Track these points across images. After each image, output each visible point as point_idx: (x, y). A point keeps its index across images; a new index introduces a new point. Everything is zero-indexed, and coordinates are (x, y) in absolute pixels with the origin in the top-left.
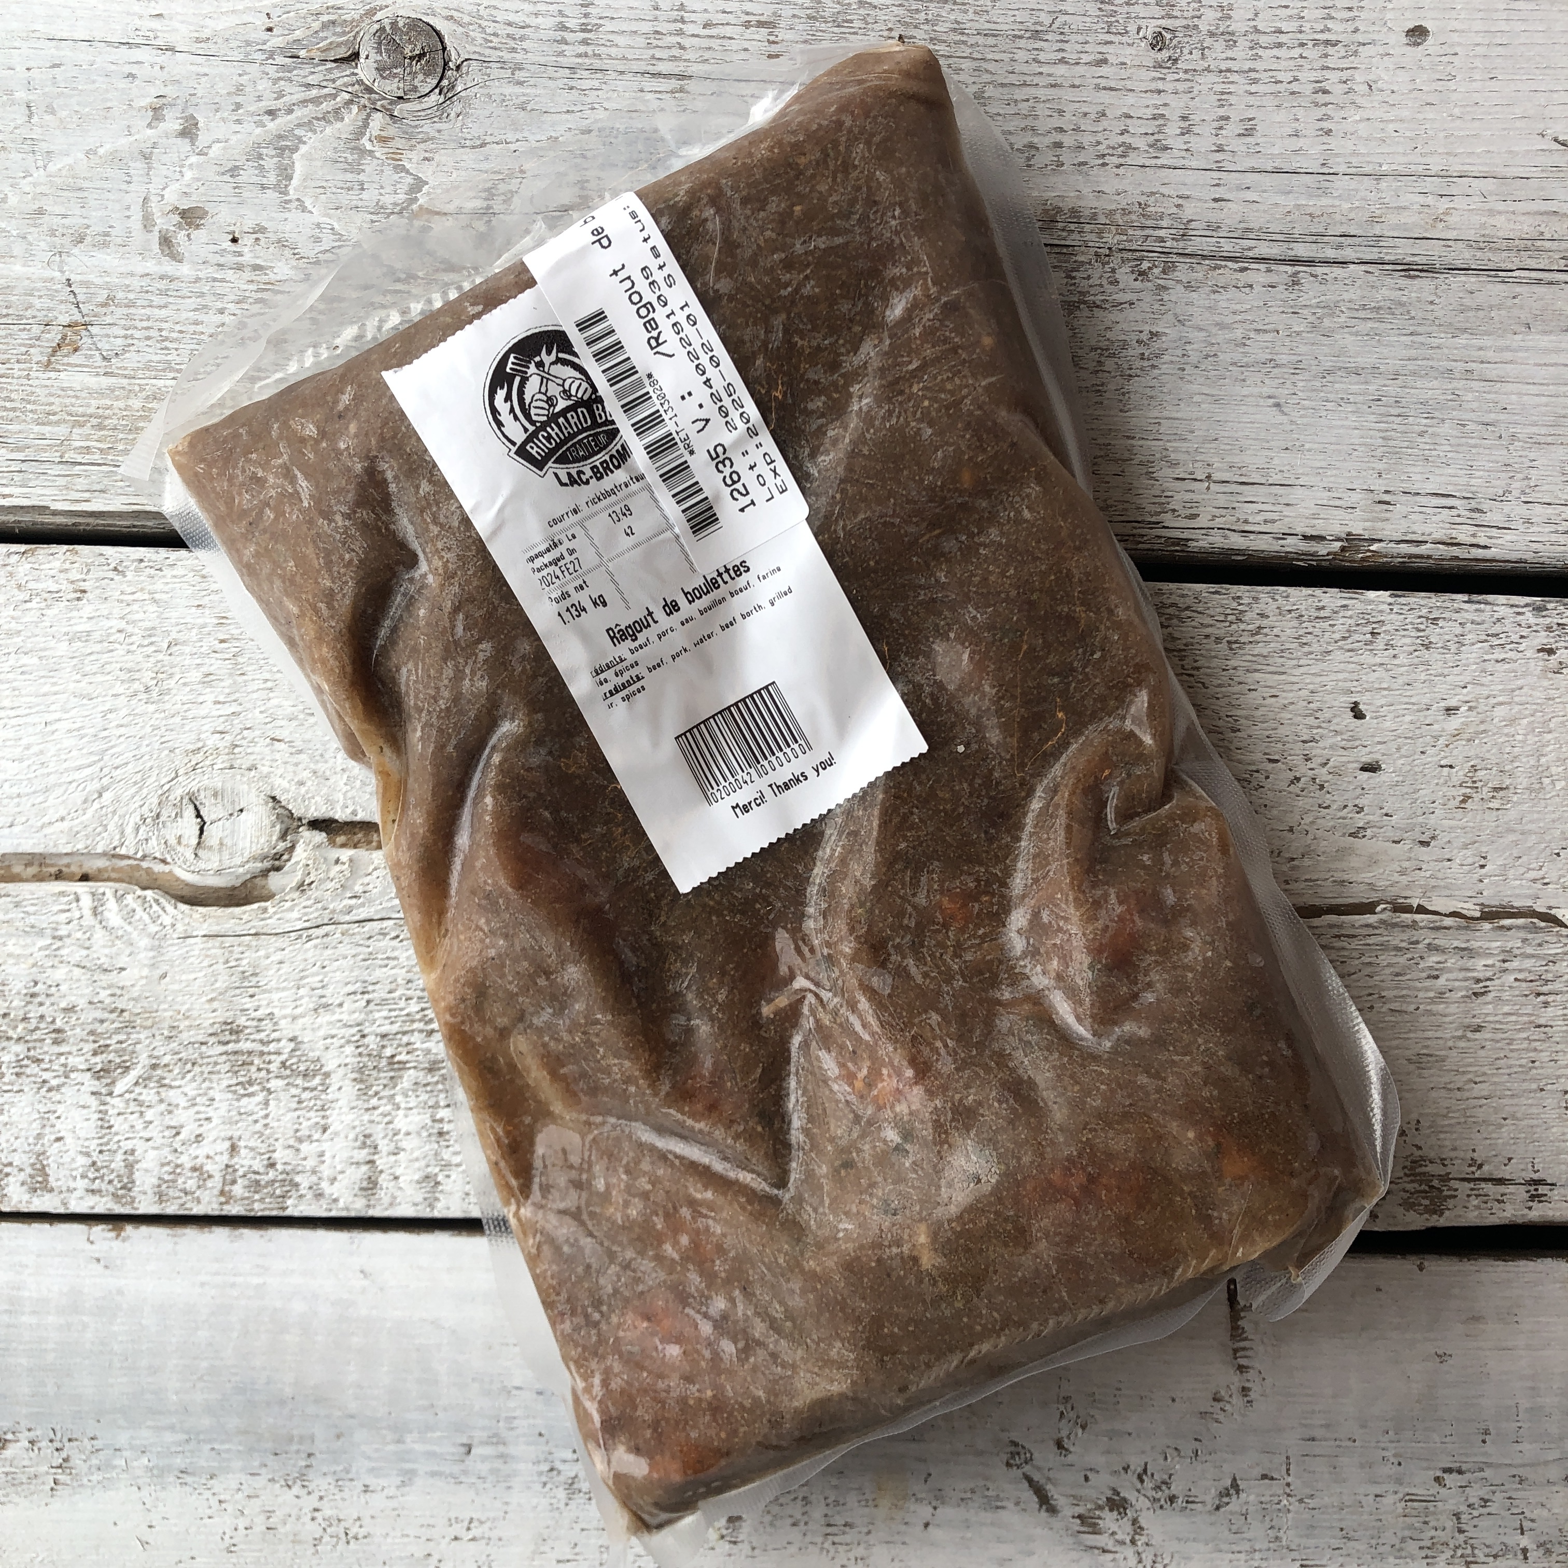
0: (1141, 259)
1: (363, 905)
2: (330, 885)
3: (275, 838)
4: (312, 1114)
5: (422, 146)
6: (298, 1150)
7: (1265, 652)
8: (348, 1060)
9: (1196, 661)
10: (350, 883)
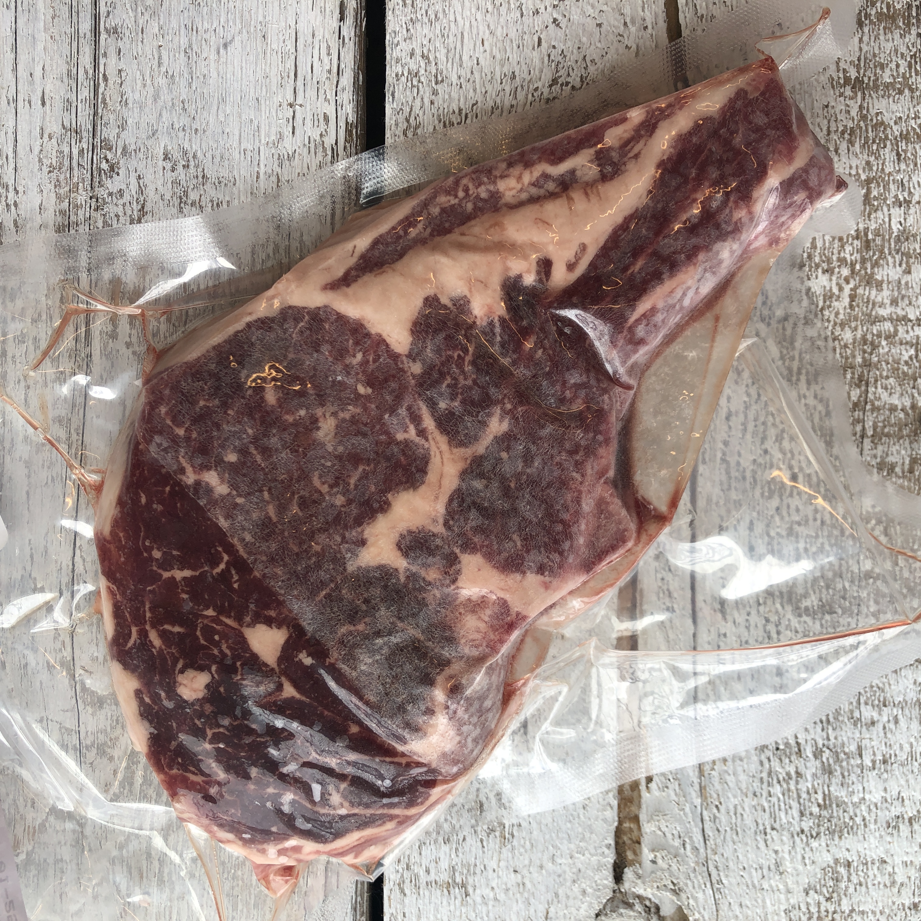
0: (100, 170)
1: (691, 838)
2: (674, 867)
3: (632, 913)
4: (870, 873)
5: (21, 809)
6: (902, 885)
7: (444, 51)
8: (824, 844)
9: (454, 112)
10: (672, 850)
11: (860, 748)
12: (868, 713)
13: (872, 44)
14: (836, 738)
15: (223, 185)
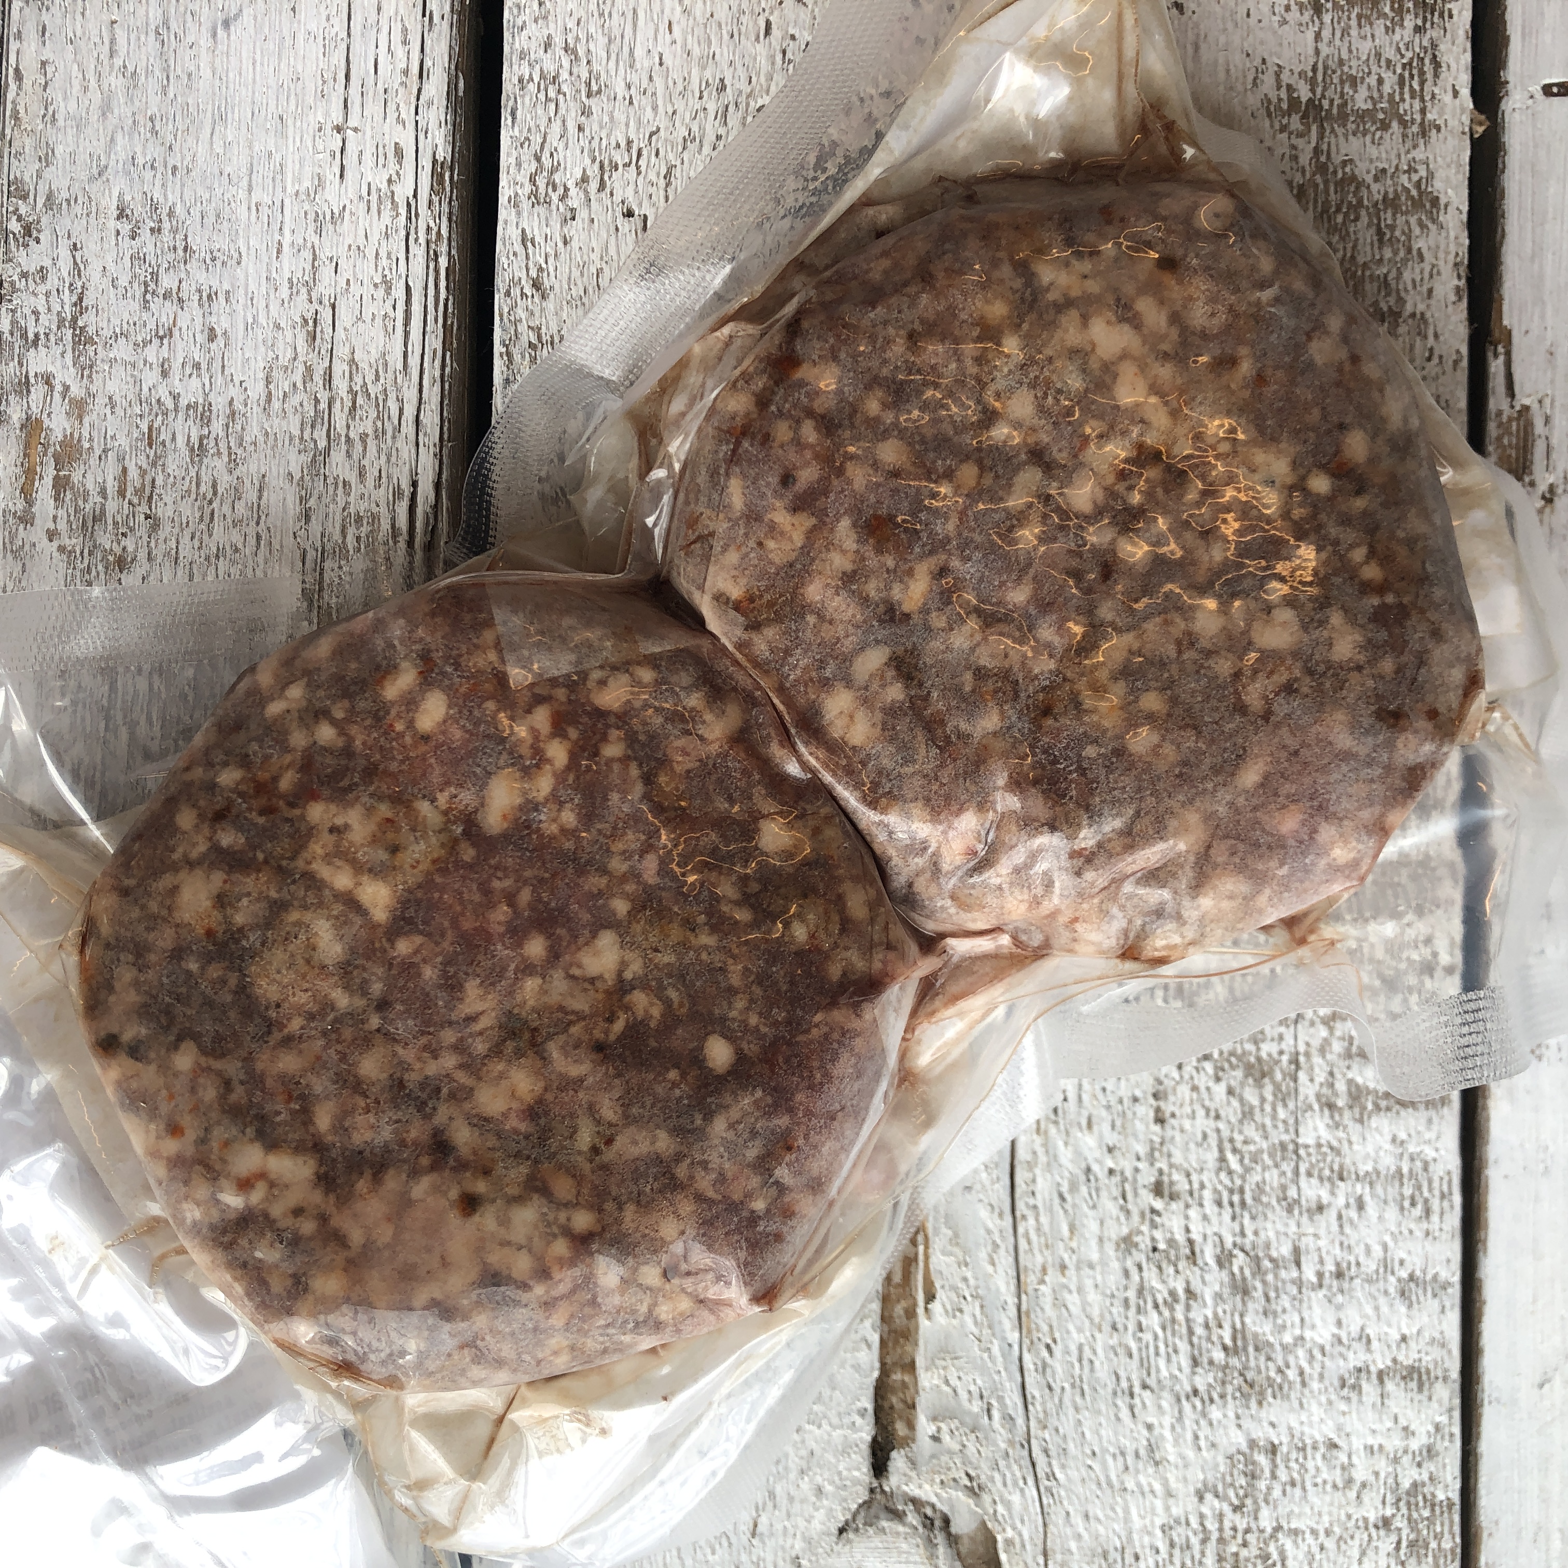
1: (1001, 1399)
2: (971, 1448)
3: (901, 1528)
4: (1310, 1464)
6: (1364, 1485)
7: (602, 41)
8: (1231, 1414)
9: (618, 146)
10: (968, 1420)
11: (1297, 1251)
12: (1312, 1190)
13: (1337, 42)
14: (1256, 1233)
15: (218, 263)
